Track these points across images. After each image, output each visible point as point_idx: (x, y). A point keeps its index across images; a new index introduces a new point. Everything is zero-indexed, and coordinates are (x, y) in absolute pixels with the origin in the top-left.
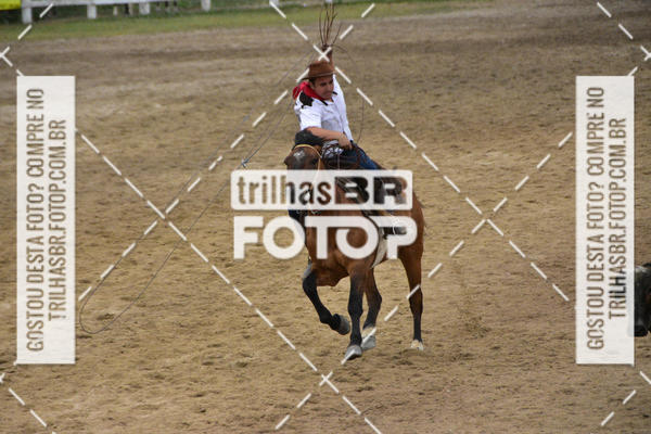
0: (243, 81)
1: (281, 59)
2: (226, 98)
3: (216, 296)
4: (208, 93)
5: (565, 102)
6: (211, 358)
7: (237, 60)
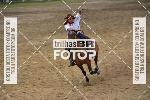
0: (33, 20)
1: (43, 14)
2: (29, 24)
3: (26, 75)
4: (24, 23)
5: (115, 25)
6: (25, 91)
7: (31, 14)
